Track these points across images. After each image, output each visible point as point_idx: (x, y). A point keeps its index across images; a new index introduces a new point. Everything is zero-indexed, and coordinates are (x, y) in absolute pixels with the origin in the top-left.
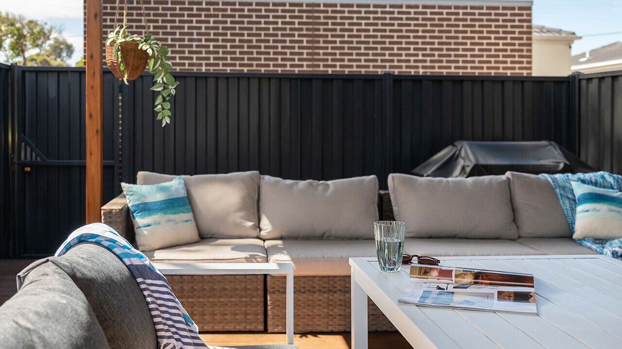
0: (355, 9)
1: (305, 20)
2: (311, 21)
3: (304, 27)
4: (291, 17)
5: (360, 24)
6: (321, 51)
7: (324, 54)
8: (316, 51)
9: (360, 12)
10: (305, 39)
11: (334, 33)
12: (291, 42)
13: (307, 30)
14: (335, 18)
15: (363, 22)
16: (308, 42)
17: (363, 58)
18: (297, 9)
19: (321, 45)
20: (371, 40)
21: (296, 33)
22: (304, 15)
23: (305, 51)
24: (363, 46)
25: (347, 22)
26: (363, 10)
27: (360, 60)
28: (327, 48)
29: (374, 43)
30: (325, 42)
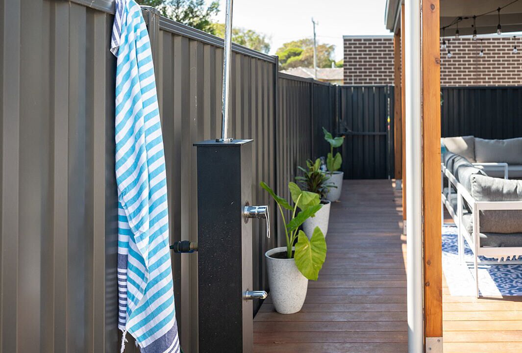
0: (501, 41)
1: (472, 48)
2: (475, 48)
3: (471, 52)
4: (463, 47)
5: (504, 50)
6: (481, 66)
7: (483, 68)
8: (479, 66)
9: (504, 43)
10: (472, 59)
11: (489, 55)
12: (464, 61)
13: (473, 54)
14: (490, 47)
15: (506, 48)
16: (473, 61)
17: (506, 70)
18: (467, 42)
19: (482, 62)
20: (511, 59)
21: (467, 56)
22: (471, 45)
23: (472, 66)
24: (506, 63)
25: (496, 49)
26: (506, 41)
27: (504, 71)
28: (485, 64)
29: (513, 61)
30: (483, 61)
